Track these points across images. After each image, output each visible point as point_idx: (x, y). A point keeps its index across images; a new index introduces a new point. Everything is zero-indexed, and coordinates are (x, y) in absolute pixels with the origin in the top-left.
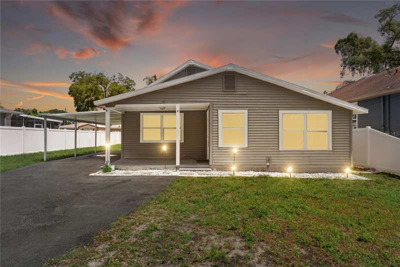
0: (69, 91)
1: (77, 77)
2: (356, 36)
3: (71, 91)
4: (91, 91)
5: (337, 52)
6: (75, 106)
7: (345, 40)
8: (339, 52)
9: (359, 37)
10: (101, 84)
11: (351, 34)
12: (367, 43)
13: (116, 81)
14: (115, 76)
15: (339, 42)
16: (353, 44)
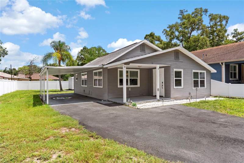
7: (149, 35)
9: (155, 35)
11: (152, 33)
12: (159, 38)
16: (153, 38)
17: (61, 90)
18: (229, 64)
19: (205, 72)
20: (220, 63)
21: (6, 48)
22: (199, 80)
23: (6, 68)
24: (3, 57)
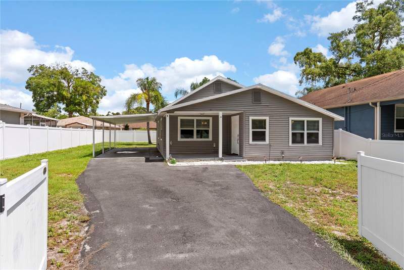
0: (26, 85)
1: (37, 71)
2: (311, 51)
3: (28, 85)
4: (53, 86)
5: (296, 63)
6: (33, 101)
7: (302, 53)
8: (297, 62)
9: (313, 52)
10: (64, 79)
11: (307, 49)
12: (319, 58)
13: (80, 76)
14: (78, 71)
15: (298, 54)
16: (308, 58)
17: (150, 142)
18: (394, 105)
19: (320, 120)
20: (370, 104)
21: (104, 87)
22: (306, 132)
23: (109, 112)
24: (101, 98)
